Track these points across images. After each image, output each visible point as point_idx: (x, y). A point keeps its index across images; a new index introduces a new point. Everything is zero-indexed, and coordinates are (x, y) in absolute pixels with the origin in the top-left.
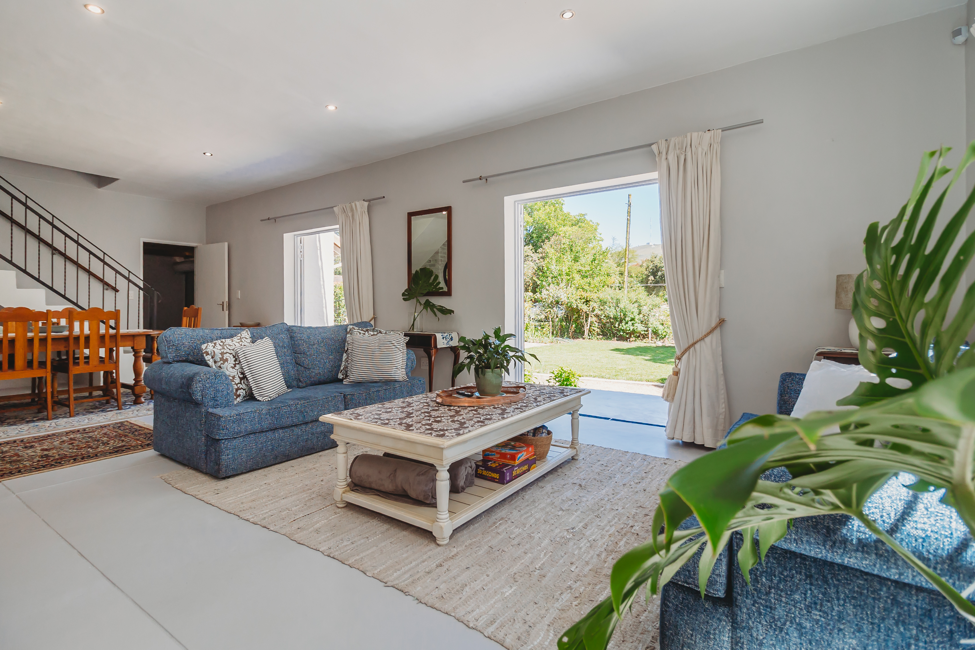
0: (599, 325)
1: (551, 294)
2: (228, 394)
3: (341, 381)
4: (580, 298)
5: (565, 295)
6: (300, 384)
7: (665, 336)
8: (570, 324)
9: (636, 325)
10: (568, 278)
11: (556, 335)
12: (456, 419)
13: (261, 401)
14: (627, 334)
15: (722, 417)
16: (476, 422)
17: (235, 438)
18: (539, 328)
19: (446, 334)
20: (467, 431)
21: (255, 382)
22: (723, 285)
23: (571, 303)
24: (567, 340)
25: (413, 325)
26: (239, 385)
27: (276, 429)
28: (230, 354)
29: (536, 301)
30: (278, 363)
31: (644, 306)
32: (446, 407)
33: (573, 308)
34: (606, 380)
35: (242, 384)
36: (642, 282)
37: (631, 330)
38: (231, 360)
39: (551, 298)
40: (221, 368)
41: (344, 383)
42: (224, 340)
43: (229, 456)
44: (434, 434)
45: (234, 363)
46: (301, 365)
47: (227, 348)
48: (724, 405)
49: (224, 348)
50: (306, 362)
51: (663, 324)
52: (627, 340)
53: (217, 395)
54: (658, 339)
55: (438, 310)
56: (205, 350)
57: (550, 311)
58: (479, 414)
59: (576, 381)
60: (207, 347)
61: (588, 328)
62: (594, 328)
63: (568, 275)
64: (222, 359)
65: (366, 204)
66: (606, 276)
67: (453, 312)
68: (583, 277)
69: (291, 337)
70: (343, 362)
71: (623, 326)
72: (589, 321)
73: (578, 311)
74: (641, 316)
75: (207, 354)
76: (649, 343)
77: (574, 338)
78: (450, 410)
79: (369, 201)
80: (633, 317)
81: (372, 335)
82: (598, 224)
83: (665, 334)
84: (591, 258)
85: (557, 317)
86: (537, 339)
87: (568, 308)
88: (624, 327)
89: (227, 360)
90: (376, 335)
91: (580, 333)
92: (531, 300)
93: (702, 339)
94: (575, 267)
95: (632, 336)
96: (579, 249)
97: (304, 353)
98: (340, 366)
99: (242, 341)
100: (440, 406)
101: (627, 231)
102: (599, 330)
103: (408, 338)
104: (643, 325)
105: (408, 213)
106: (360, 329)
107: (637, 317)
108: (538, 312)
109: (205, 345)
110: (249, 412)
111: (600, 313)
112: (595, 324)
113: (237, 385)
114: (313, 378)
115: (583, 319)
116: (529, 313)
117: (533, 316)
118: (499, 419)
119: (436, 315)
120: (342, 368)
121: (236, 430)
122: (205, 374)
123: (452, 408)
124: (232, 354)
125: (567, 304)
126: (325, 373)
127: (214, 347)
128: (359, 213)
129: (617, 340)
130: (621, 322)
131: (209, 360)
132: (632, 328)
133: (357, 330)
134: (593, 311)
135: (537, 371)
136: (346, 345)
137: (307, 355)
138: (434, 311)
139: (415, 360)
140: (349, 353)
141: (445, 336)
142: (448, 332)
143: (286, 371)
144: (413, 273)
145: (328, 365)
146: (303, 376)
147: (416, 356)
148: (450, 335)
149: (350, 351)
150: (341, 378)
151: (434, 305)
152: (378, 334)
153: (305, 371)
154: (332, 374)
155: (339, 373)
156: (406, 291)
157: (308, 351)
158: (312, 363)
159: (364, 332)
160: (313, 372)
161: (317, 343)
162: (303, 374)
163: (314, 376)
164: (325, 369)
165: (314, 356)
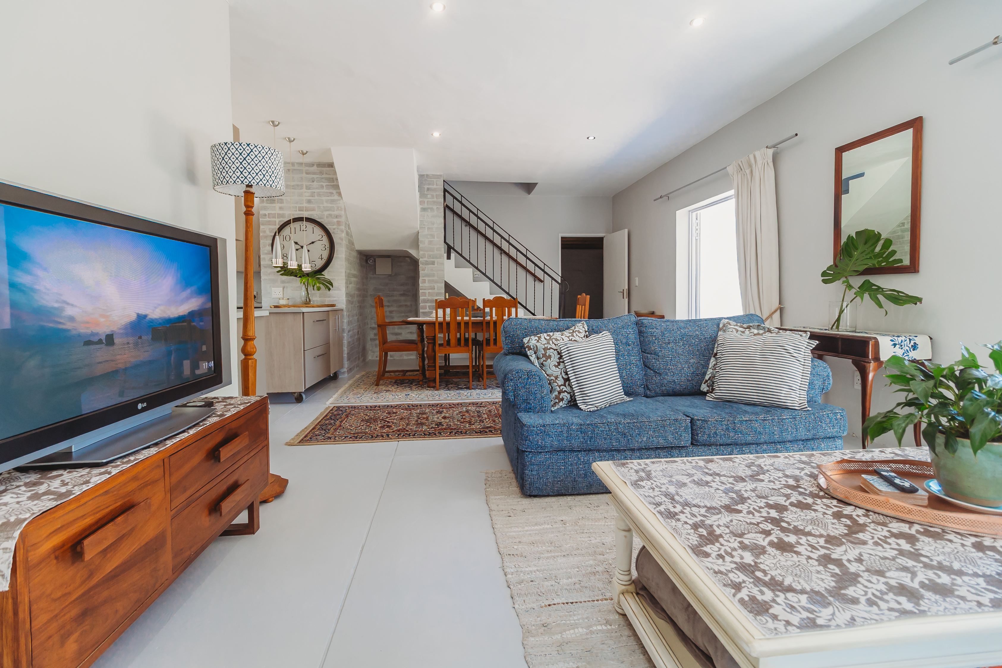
2: (542, 397)
3: (704, 394)
6: (648, 392)
12: (837, 553)
13: (582, 410)
16: (891, 588)
17: (541, 452)
19: (903, 338)
20: (843, 616)
21: (579, 386)
25: (838, 320)
26: (562, 387)
27: (590, 450)
28: (555, 350)
30: (616, 363)
32: (835, 502)
35: (566, 387)
38: (555, 359)
40: (543, 365)
41: (708, 398)
42: (551, 334)
43: (533, 473)
44: (744, 594)
45: (559, 361)
46: (650, 368)
47: (553, 343)
49: (548, 343)
50: (657, 364)
53: (529, 397)
56: (527, 344)
58: (916, 556)
60: (529, 341)
64: (544, 355)
65: (771, 151)
67: (920, 300)
69: (640, 333)
70: (709, 370)
75: (530, 349)
78: (838, 516)
79: (775, 146)
81: (755, 335)
89: (550, 357)
90: (762, 334)
97: (655, 354)
99: (573, 336)
100: (821, 498)
103: (816, 343)
105: (837, 149)
106: (739, 324)
109: (528, 338)
110: (556, 424)
113: (560, 386)
114: (665, 386)
118: (980, 604)
119: (880, 306)
120: (707, 377)
121: (540, 443)
122: (517, 373)
123: (848, 510)
124: (557, 350)
126: (682, 382)
127: (538, 341)
128: (761, 167)
131: (531, 356)
133: (733, 327)
136: (716, 346)
137: (659, 356)
138: (877, 298)
139: (831, 378)
140: (720, 357)
141: (900, 342)
142: (906, 335)
143: (629, 374)
144: (844, 239)
145: (687, 371)
146: (652, 382)
147: (829, 370)
148: (910, 340)
149: (722, 355)
150: (704, 391)
151: (879, 289)
152: (765, 333)
153: (655, 376)
154: (692, 383)
155: (703, 384)
156: (829, 268)
157: (661, 351)
158: (665, 367)
159: (743, 330)
160: (665, 379)
161: (673, 342)
162: (652, 379)
163: (667, 384)
164: (682, 376)
165: (668, 357)
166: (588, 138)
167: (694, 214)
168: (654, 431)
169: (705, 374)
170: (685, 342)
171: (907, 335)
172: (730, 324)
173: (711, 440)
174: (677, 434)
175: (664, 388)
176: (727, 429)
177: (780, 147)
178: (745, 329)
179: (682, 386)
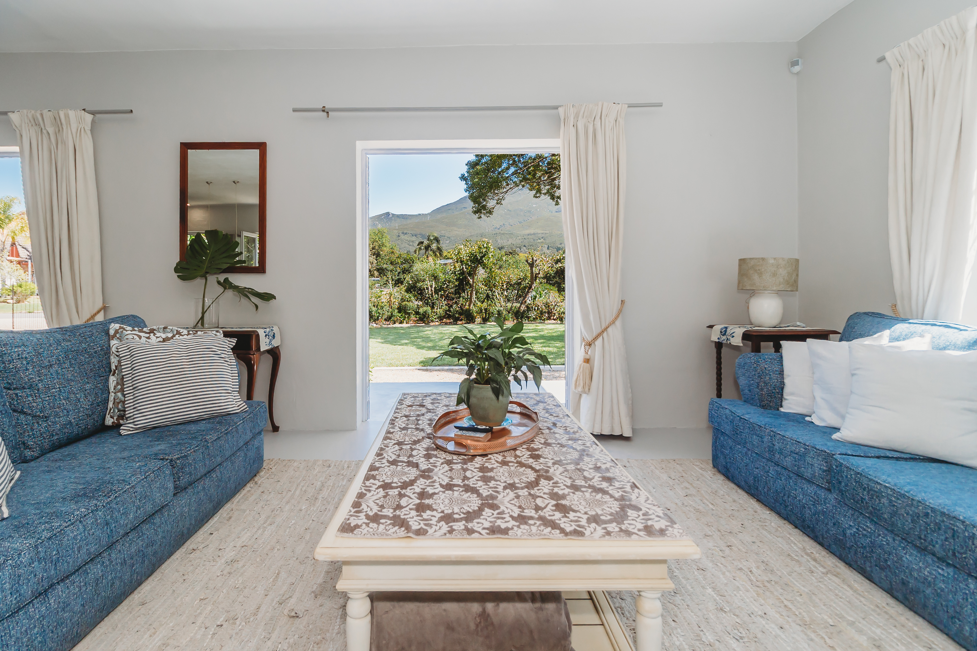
3: (117, 427)
25: (202, 318)
41: (123, 432)
46: (24, 413)
50: (37, 403)
55: (250, 292)
65: (89, 118)
67: (274, 297)
70: (111, 393)
79: (93, 113)
81: (163, 340)
93: (613, 322)
97: (31, 387)
98: (107, 400)
103: (232, 341)
105: (182, 144)
106: (136, 329)
114: (57, 434)
120: (111, 405)
126: (80, 420)
128: (74, 131)
137: (38, 390)
141: (268, 332)
144: (189, 238)
145: (84, 402)
146: (33, 434)
148: (272, 330)
152: (173, 336)
153: (38, 423)
154: (94, 419)
155: (107, 416)
157: (40, 380)
158: (51, 405)
159: (147, 335)
160: (55, 423)
161: (56, 363)
162: (32, 430)
163: (60, 430)
164: (79, 412)
165: (54, 388)
170: (73, 362)
172: (124, 329)
173: (191, 479)
174: (164, 488)
175: (56, 437)
177: (98, 116)
178: (149, 333)
179: (80, 427)
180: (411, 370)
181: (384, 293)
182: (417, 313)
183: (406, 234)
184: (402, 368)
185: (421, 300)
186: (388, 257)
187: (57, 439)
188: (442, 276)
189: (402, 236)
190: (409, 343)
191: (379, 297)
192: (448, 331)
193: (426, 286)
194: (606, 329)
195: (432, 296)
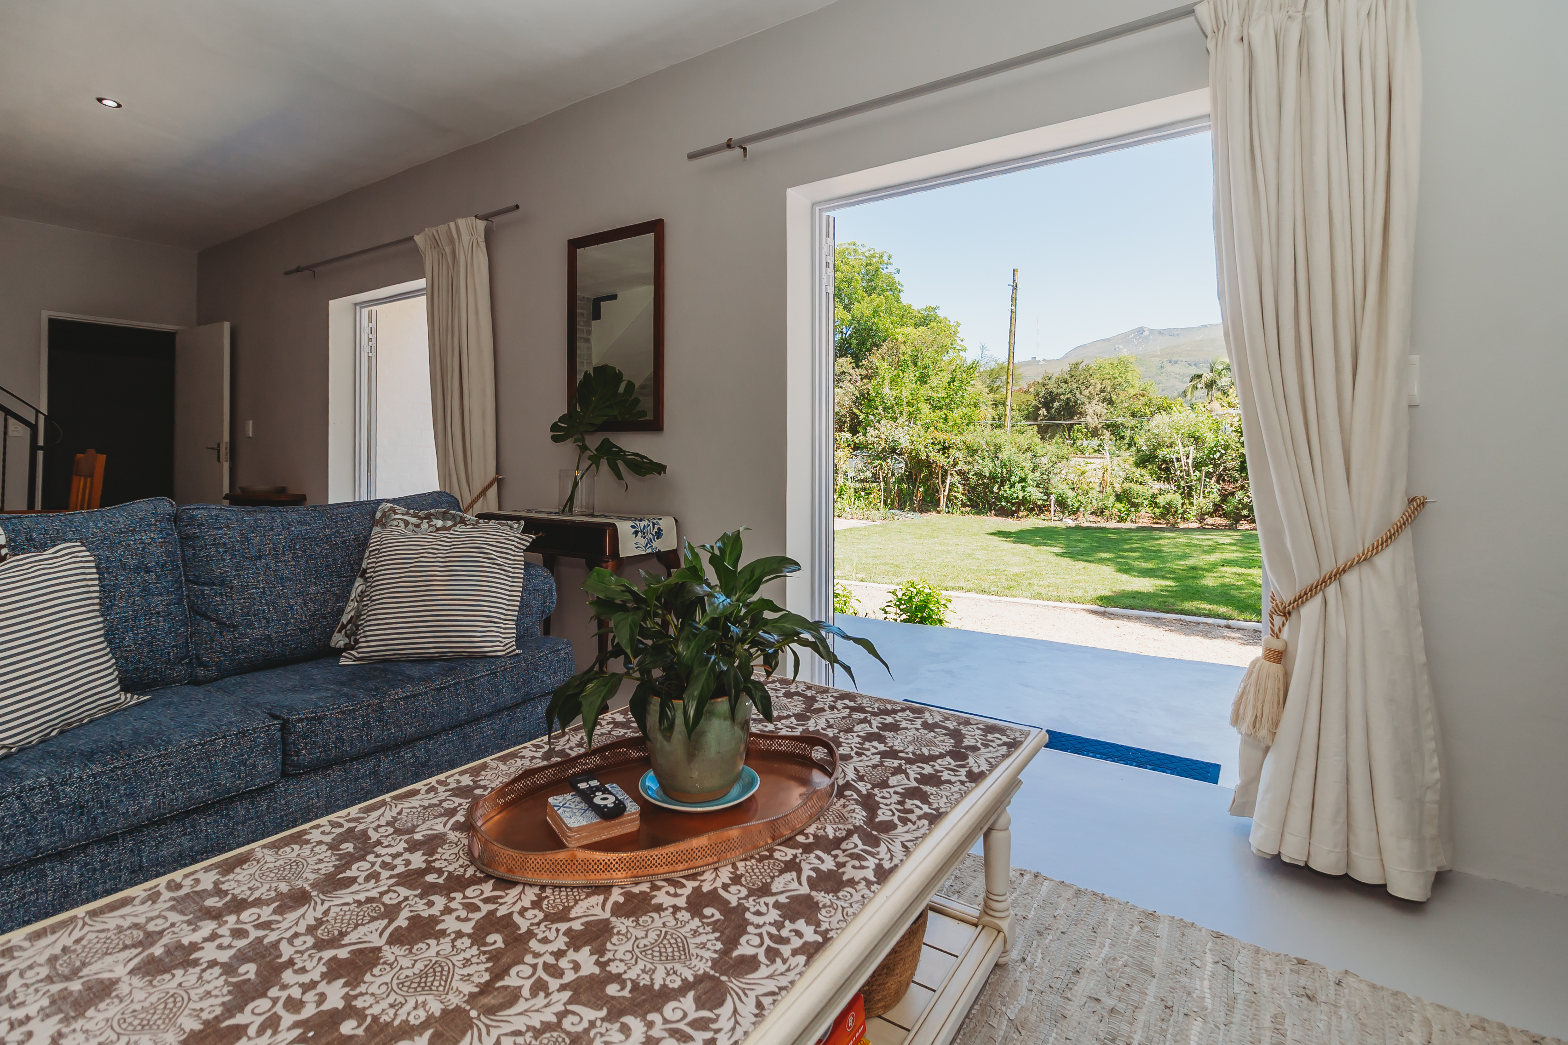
0: (964, 489)
1: (883, 436)
3: (338, 653)
4: (932, 443)
5: (907, 436)
6: (201, 672)
7: (1078, 509)
8: (914, 487)
9: (1028, 489)
10: (911, 410)
11: (892, 505)
14: (1013, 504)
15: (1432, 796)
18: (863, 494)
19: (645, 523)
22: (1417, 400)
23: (918, 451)
24: (911, 515)
25: (571, 498)
29: (856, 448)
31: (1042, 458)
32: (489, 888)
33: (920, 461)
34: (994, 598)
36: (1027, 418)
37: (1020, 498)
39: (883, 443)
41: (343, 660)
46: (205, 616)
48: (1435, 760)
50: (228, 606)
51: (1073, 489)
52: (1013, 516)
54: (1067, 514)
55: (628, 463)
57: (881, 465)
59: (942, 609)
61: (946, 493)
62: (956, 494)
63: (909, 404)
65: (481, 225)
66: (973, 408)
67: (664, 468)
68: (935, 408)
70: (350, 603)
71: (1006, 491)
72: (948, 482)
73: (928, 464)
74: (1037, 474)
76: (1052, 520)
77: (921, 511)
79: (485, 218)
80: (1023, 475)
81: (438, 529)
82: (958, 324)
83: (1076, 505)
84: (947, 377)
85: (893, 475)
86: (859, 512)
87: (911, 458)
88: (1008, 492)
90: (449, 529)
91: (931, 502)
92: (849, 445)
93: (1365, 558)
94: (922, 392)
95: (1022, 508)
96: (927, 361)
97: (222, 584)
101: (1011, 331)
102: (964, 498)
103: (531, 538)
104: (1041, 490)
105: (570, 242)
106: (411, 511)
107: (1031, 476)
108: (861, 466)
111: (966, 468)
112: (958, 488)
114: (244, 651)
115: (937, 478)
116: (844, 467)
117: (851, 474)
119: (619, 476)
120: (345, 619)
125: (910, 453)
126: (287, 636)
128: (466, 245)
129: (996, 515)
130: (1002, 484)
132: (1021, 495)
133: (400, 516)
134: (955, 464)
135: (860, 576)
136: (367, 555)
137: (232, 588)
138: (617, 465)
139: (554, 593)
140: (371, 577)
141: (642, 527)
142: (648, 516)
143: (143, 639)
144: (580, 377)
145: (300, 611)
146: (211, 648)
147: (552, 579)
148: (654, 524)
149: (375, 572)
150: (337, 646)
151: (620, 453)
152: (455, 525)
153: (221, 633)
154: (312, 636)
155: (335, 634)
156: (561, 419)
157: (239, 576)
158: (245, 610)
159: (418, 521)
160: (245, 635)
161: (269, 554)
162: (212, 641)
163: (249, 646)
164: (287, 624)
165: (256, 588)
166: (100, 100)
167: (365, 311)
168: (179, 774)
169: (341, 612)
170: (300, 553)
171: (651, 517)
172: (395, 511)
173: (329, 755)
174: (245, 765)
175: (243, 656)
176: (366, 724)
177: (496, 220)
178: (422, 519)
179: (287, 645)
180: (1072, 609)
181: (1093, 466)
182: (1154, 504)
183: (1176, 362)
184: (1059, 604)
185: (1167, 480)
186: (1126, 405)
187: (245, 658)
188: (1210, 438)
189: (1169, 368)
190: (1109, 560)
191: (1083, 473)
192: (1210, 543)
193: (1176, 455)
194: (1337, 575)
195: (1188, 475)
